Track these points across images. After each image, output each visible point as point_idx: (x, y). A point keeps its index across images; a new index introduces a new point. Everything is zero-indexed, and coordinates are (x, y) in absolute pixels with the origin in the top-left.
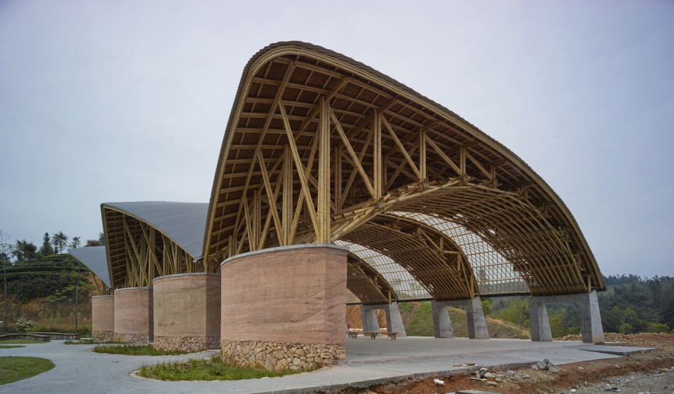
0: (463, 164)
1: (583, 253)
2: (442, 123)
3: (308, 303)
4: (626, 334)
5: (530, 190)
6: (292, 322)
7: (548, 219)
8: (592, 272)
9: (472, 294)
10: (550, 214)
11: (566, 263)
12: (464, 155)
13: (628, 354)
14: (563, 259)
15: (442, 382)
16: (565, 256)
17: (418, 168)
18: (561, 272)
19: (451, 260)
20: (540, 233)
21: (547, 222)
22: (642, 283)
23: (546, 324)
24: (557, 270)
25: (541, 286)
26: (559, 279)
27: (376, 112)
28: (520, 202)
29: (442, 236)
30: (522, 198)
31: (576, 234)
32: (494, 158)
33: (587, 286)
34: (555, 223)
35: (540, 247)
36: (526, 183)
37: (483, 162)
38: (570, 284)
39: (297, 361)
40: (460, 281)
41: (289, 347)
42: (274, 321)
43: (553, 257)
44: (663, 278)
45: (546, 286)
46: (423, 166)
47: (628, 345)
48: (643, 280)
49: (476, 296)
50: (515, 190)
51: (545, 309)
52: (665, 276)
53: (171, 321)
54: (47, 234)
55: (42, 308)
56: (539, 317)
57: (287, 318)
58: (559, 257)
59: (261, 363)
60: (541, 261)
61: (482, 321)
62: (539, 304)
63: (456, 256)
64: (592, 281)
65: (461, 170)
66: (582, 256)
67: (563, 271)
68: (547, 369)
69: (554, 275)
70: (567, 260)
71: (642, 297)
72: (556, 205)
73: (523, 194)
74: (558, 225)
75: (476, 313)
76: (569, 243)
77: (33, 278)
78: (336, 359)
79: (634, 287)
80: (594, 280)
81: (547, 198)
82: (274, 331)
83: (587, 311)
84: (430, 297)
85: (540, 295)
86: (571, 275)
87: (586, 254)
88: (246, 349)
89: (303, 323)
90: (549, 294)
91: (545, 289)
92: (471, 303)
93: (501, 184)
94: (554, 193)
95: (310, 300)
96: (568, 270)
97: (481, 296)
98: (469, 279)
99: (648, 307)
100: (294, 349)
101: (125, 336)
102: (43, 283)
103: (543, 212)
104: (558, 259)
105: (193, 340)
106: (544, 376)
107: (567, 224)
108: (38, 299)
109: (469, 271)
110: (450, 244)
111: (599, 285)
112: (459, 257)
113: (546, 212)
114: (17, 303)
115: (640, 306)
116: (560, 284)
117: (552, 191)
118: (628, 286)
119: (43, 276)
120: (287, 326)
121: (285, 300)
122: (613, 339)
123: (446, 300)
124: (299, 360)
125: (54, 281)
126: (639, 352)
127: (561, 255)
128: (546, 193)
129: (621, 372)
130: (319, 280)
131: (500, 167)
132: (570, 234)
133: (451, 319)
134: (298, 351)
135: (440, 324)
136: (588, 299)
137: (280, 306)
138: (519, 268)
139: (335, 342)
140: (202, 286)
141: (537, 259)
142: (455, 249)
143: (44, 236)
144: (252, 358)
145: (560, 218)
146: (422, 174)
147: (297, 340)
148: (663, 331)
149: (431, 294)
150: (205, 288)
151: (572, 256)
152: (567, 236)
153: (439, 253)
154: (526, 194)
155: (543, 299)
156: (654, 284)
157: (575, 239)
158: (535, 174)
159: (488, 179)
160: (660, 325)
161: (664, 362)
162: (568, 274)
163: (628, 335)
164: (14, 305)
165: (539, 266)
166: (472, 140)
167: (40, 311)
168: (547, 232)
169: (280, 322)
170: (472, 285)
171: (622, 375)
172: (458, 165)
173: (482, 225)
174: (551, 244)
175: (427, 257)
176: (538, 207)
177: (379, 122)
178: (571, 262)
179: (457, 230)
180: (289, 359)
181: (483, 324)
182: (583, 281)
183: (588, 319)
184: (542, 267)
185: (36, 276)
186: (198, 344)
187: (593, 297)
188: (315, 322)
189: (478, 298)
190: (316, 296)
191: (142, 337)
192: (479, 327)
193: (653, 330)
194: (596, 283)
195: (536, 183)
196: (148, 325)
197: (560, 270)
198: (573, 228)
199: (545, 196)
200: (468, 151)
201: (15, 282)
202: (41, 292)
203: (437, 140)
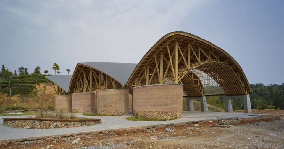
0: (210, 55)
1: (245, 81)
2: (206, 45)
3: (173, 100)
4: (259, 110)
5: (229, 61)
6: (168, 105)
7: (233, 70)
8: (247, 87)
9: (203, 95)
10: (234, 68)
11: (239, 84)
12: (210, 52)
13: (261, 116)
14: (238, 83)
15: (212, 122)
16: (239, 82)
17: (198, 58)
18: (237, 88)
19: (196, 82)
20: (230, 74)
21: (233, 71)
22: (265, 87)
23: (230, 106)
24: (235, 87)
25: (229, 92)
26: (236, 90)
27: (188, 43)
28: (225, 65)
29: (193, 73)
30: (226, 64)
31: (243, 75)
32: (218, 52)
33: (246, 92)
34: (235, 71)
35: (230, 79)
36: (227, 59)
37: (214, 53)
38: (240, 92)
39: (169, 117)
40: (198, 90)
41: (166, 113)
42: (161, 105)
43: (234, 82)
44: (274, 85)
45: (231, 92)
46: (199, 57)
47: (260, 114)
48: (265, 86)
49: (204, 95)
50: (224, 61)
51: (230, 100)
52: (275, 84)
53: (110, 105)
54: (3, 65)
55: (18, 99)
56: (228, 104)
57: (166, 104)
58: (236, 82)
59: (157, 117)
60: (230, 83)
61: (206, 105)
62: (228, 99)
63: (197, 80)
64: (248, 91)
65: (209, 57)
66: (244, 82)
67: (238, 87)
68: (237, 120)
69: (234, 88)
70: (239, 83)
71: (265, 93)
72: (236, 65)
73: (226, 62)
74: (237, 71)
75: (204, 102)
76: (240, 78)
77: (13, 86)
78: (180, 116)
79: (261, 89)
80: (248, 90)
81: (234, 63)
82: (161, 108)
83: (246, 101)
84: (186, 96)
85: (229, 95)
86: (240, 88)
87: (246, 81)
88: (151, 114)
89: (171, 106)
90: (232, 95)
91: (231, 93)
92: (202, 98)
93: (220, 60)
94: (236, 62)
95: (173, 99)
96: (239, 87)
97: (206, 96)
98: (202, 89)
99: (268, 98)
100: (168, 113)
101: (80, 110)
102: (18, 88)
103: (232, 68)
104: (236, 83)
105: (119, 111)
106: (237, 121)
107: (240, 71)
108: (16, 95)
109: (202, 86)
110: (195, 77)
111: (250, 92)
112: (198, 81)
113: (233, 68)
114: (7, 97)
115: (264, 98)
116: (236, 92)
117: (235, 61)
118: (259, 89)
119: (18, 86)
120: (166, 107)
121: (165, 99)
122: (254, 112)
123: (192, 97)
124: (170, 117)
125: (22, 88)
126: (264, 115)
127: (237, 81)
128: (233, 62)
129: (259, 121)
130: (176, 94)
131: (220, 55)
132: (241, 75)
133: (193, 104)
134: (169, 114)
135: (190, 106)
136: (246, 97)
137: (164, 101)
138: (222, 86)
139: (180, 111)
140: (123, 93)
141: (228, 83)
142: (197, 78)
143: (2, 66)
144: (154, 116)
145: (238, 70)
146: (199, 60)
147: (169, 111)
148: (273, 109)
149: (186, 94)
150: (124, 94)
151: (241, 82)
152: (240, 75)
153: (192, 80)
154: (227, 62)
155: (230, 97)
156: (270, 88)
157: (242, 76)
158: (231, 56)
159: (216, 59)
160: (272, 106)
161: (272, 119)
162: (239, 88)
163: (260, 110)
164: (6, 98)
165: (229, 85)
166: (212, 48)
167: (17, 100)
168: (233, 74)
169: (163, 105)
170: (203, 91)
171: (259, 122)
172: (208, 55)
173: (210, 71)
174: (234, 78)
175: (187, 81)
176: (230, 66)
177: (189, 46)
178: (241, 84)
179: (199, 72)
180: (166, 116)
181: (207, 106)
182: (245, 91)
183: (246, 104)
184: (230, 86)
185: (15, 86)
186: (121, 113)
187: (248, 96)
188: (175, 106)
189: (205, 96)
190: (175, 98)
191: (88, 111)
192: (205, 107)
193: (269, 109)
194: (249, 91)
195: (230, 59)
196: (90, 106)
197: (236, 87)
198: (242, 73)
199: (233, 63)
200: (211, 51)
201: (6, 88)
202: (17, 92)
203: (202, 48)
